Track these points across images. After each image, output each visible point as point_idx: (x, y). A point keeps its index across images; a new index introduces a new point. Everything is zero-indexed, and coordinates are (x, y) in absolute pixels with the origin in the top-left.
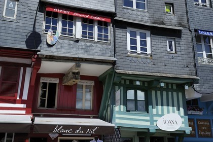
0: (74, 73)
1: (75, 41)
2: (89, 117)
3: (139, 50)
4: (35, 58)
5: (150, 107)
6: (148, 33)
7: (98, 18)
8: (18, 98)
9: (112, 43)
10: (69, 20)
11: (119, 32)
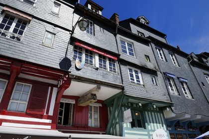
0: (92, 95)
1: (96, 69)
2: (99, 134)
3: (135, 81)
4: (66, 78)
5: (146, 124)
6: (139, 71)
7: (110, 56)
8: (45, 114)
9: (120, 74)
10: (90, 54)
11: (123, 67)
